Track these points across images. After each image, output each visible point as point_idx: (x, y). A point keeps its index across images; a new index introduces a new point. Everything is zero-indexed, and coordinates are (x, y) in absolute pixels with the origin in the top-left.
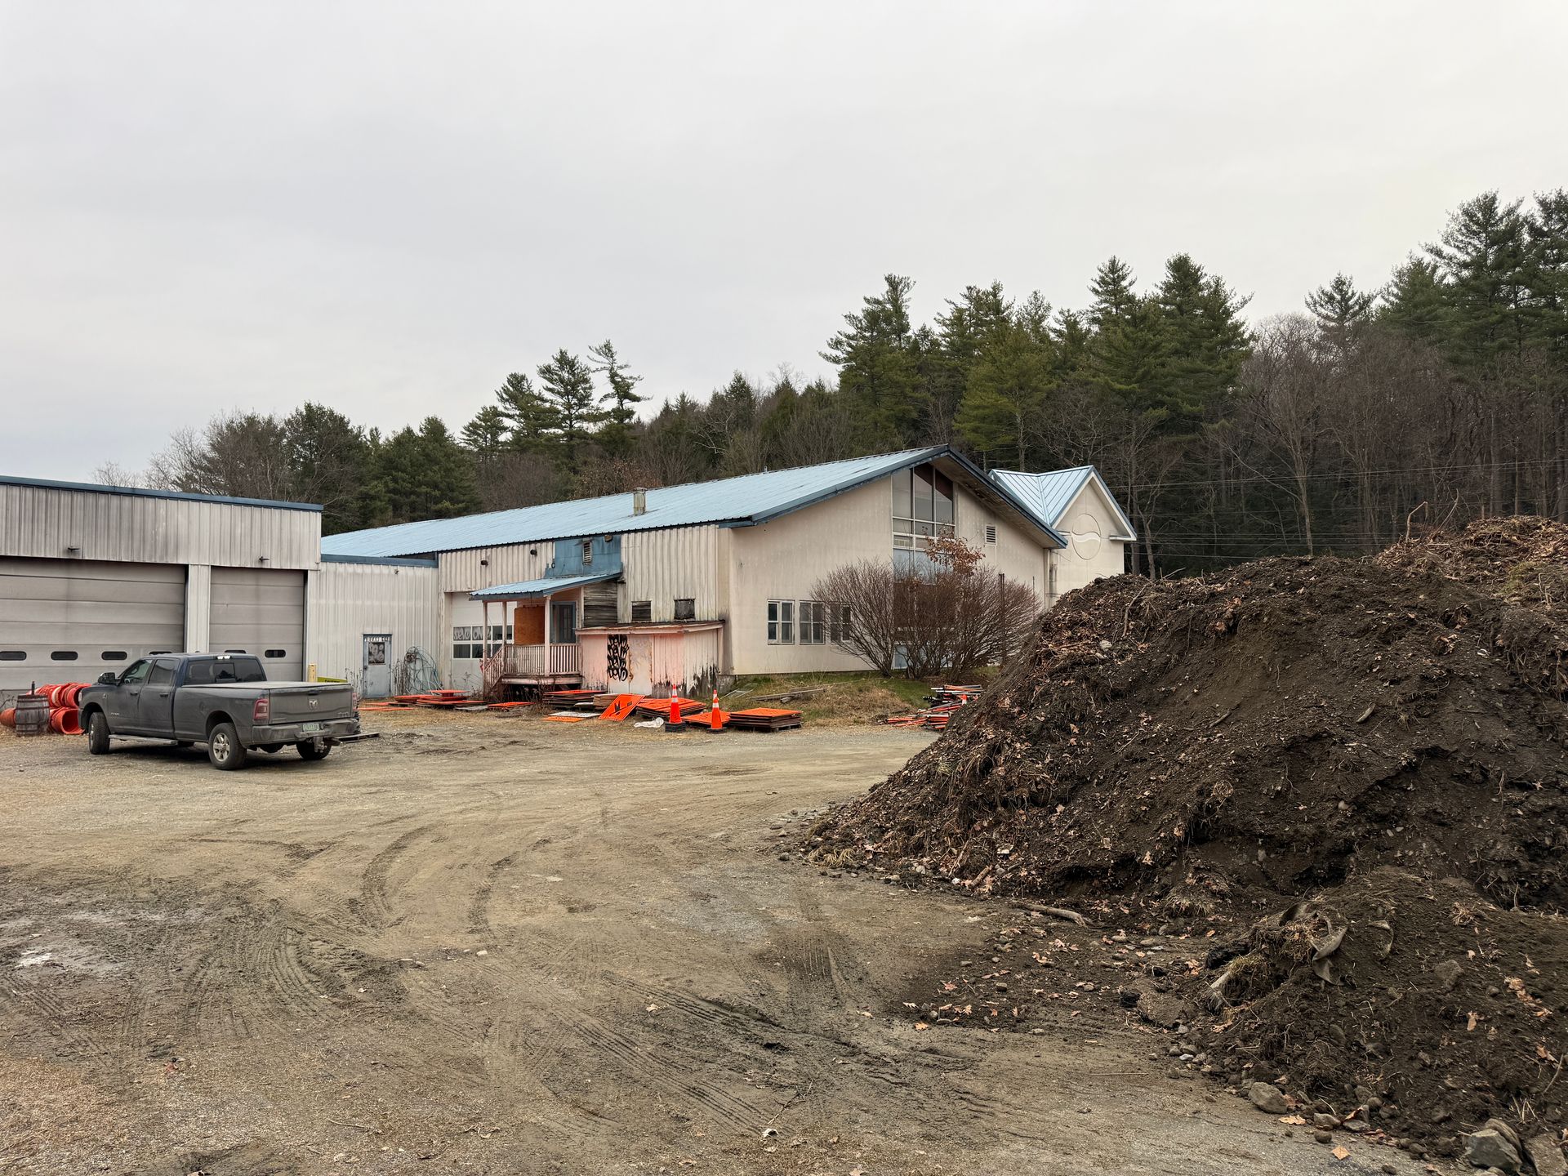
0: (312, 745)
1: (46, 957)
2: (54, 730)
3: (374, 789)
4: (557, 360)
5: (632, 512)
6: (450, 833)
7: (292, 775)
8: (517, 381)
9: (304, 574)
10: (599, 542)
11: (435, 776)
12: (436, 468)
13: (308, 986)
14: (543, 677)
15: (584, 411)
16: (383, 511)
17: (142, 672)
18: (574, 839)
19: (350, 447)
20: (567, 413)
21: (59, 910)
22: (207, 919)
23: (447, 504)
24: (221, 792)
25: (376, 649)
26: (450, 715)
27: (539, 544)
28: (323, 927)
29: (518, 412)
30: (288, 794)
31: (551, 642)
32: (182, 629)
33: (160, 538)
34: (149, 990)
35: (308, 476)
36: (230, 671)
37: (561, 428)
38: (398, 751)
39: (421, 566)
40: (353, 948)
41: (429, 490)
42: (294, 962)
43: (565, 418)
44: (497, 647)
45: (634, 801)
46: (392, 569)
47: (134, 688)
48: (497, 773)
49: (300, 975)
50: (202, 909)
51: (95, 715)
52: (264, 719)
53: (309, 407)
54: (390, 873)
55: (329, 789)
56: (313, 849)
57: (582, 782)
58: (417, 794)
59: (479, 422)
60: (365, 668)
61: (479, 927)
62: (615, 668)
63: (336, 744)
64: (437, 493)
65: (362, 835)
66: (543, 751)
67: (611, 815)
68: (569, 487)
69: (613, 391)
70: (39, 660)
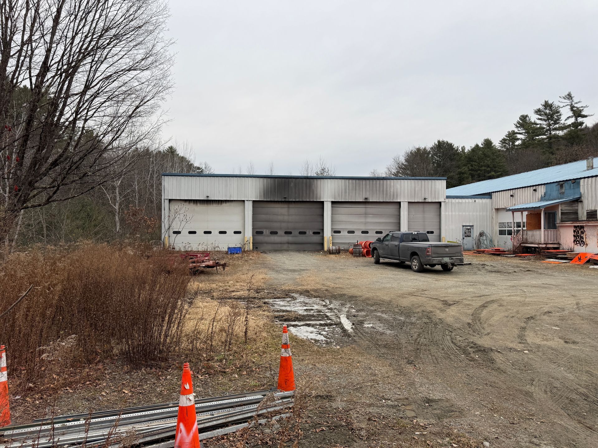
0: (447, 265)
1: (371, 325)
2: (364, 256)
3: (472, 284)
4: (543, 105)
5: (586, 168)
6: (505, 304)
7: (440, 276)
8: (524, 118)
9: (440, 203)
10: (568, 184)
11: (496, 281)
12: (488, 159)
13: (456, 351)
14: (541, 244)
15: (557, 126)
16: (467, 178)
17: (389, 238)
18: (563, 313)
19: (454, 155)
20: (548, 128)
21: (372, 311)
22: (418, 322)
23: (493, 173)
24: (416, 279)
25: (467, 231)
26: (499, 258)
27: (537, 187)
28: (459, 331)
29: (524, 131)
30: (439, 282)
31: (544, 228)
32: (399, 224)
33: (392, 193)
34: (403, 341)
35: (439, 167)
36: (417, 238)
37: (544, 135)
38: (479, 270)
39: (484, 198)
40: (471, 340)
41: (485, 168)
42: (450, 342)
43: (547, 131)
44: (518, 231)
45: (593, 300)
46: (473, 200)
47: (387, 243)
48: (523, 282)
49: (453, 347)
50: (416, 318)
51: (375, 251)
52: (430, 255)
53: (439, 142)
54: (482, 315)
55: (454, 282)
56: (452, 303)
57: (564, 290)
58: (490, 287)
59: (506, 138)
60: (463, 238)
61: (523, 342)
62: (578, 241)
63: (456, 266)
64: (489, 169)
65: (469, 300)
66: (543, 275)
67: (581, 305)
68: (549, 161)
69: (572, 115)
70: (358, 233)
